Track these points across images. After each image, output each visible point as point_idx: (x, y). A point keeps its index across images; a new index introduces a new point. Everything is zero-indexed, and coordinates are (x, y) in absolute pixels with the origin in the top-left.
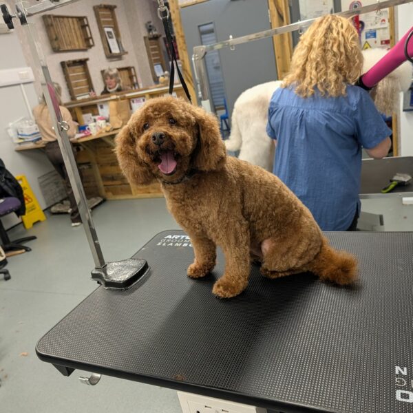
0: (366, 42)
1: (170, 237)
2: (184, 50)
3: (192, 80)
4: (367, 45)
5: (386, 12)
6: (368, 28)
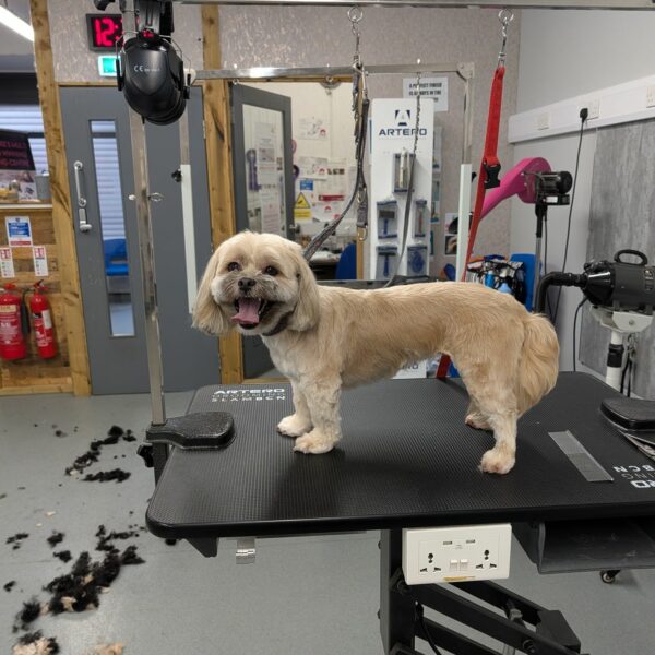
0: (301, 194)
1: (222, 392)
2: (58, 151)
3: (66, 201)
4: (301, 198)
5: (325, 160)
6: (303, 175)
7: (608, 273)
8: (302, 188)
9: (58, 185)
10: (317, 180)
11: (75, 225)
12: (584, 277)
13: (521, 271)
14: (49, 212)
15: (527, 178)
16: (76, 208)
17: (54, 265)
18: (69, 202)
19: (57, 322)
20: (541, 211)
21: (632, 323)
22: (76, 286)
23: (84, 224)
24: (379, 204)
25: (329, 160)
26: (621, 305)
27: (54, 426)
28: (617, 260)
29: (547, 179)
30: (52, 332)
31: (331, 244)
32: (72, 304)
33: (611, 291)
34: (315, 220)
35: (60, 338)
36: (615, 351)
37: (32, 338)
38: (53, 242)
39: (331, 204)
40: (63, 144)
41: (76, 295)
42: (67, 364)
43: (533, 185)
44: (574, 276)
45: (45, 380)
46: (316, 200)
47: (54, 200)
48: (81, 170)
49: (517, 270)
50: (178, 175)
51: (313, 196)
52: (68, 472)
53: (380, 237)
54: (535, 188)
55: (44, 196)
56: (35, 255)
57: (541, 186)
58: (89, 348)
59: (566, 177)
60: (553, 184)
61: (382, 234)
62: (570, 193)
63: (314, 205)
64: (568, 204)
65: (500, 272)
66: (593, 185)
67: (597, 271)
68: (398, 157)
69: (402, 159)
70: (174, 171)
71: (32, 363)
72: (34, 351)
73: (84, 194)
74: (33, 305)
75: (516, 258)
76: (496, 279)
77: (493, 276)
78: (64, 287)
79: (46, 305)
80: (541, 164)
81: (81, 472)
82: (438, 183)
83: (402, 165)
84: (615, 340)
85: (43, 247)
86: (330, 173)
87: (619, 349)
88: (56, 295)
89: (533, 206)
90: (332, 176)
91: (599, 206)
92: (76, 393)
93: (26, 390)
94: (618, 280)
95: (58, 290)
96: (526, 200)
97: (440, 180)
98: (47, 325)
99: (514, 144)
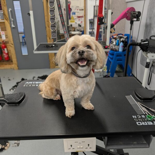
0: (72, 16)
1: (28, 83)
2: (5, 6)
3: (8, 19)
4: (72, 17)
5: (78, 7)
6: (73, 11)
7: (147, 42)
8: (72, 14)
9: (5, 15)
10: (76, 12)
11: (11, 26)
12: (140, 43)
13: (126, 39)
14: (4, 23)
15: (128, 13)
16: (10, 21)
17: (7, 36)
18: (9, 20)
19: (9, 51)
20: (132, 23)
21: (153, 57)
22: (12, 42)
23: (13, 26)
24: (90, 20)
25: (80, 6)
26: (150, 51)
27: (8, 78)
28: (150, 38)
29: (134, 14)
30: (8, 54)
31: (80, 29)
32: (12, 47)
33: (147, 48)
34: (76, 23)
35: (10, 55)
36: (148, 64)
37: (3, 55)
38: (5, 30)
39: (80, 18)
40: (6, 4)
41: (13, 44)
42: (12, 62)
43: (130, 15)
44: (138, 43)
45: (7, 66)
46: (76, 17)
47: (5, 19)
48: (11, 11)
49: (125, 39)
50: (29, 14)
51: (75, 16)
52: (10, 90)
53: (90, 29)
54: (130, 16)
55: (2, 18)
56: (2, 34)
57: (132, 16)
58: (17, 58)
59: (139, 13)
60: (135, 15)
61: (90, 28)
62: (140, 18)
63: (76, 19)
64: (139, 21)
65: (121, 39)
66: (147, 15)
67: (144, 42)
68: (94, 6)
69: (96, 7)
70: (28, 13)
71: (4, 61)
72: (4, 58)
73: (12, 18)
74: (3, 47)
75: (125, 35)
76: (120, 41)
77: (119, 40)
78: (10, 42)
79: (6, 47)
80: (133, 9)
81: (13, 90)
82: (106, 14)
83: (96, 9)
84: (148, 61)
85: (4, 32)
86: (80, 10)
87: (149, 63)
88: (8, 44)
89: (129, 21)
90: (80, 11)
91: (148, 21)
92: (15, 69)
93: (3, 68)
94: (150, 44)
95: (8, 43)
96: (128, 20)
97: (106, 13)
98: (6, 52)
99: (127, 2)
